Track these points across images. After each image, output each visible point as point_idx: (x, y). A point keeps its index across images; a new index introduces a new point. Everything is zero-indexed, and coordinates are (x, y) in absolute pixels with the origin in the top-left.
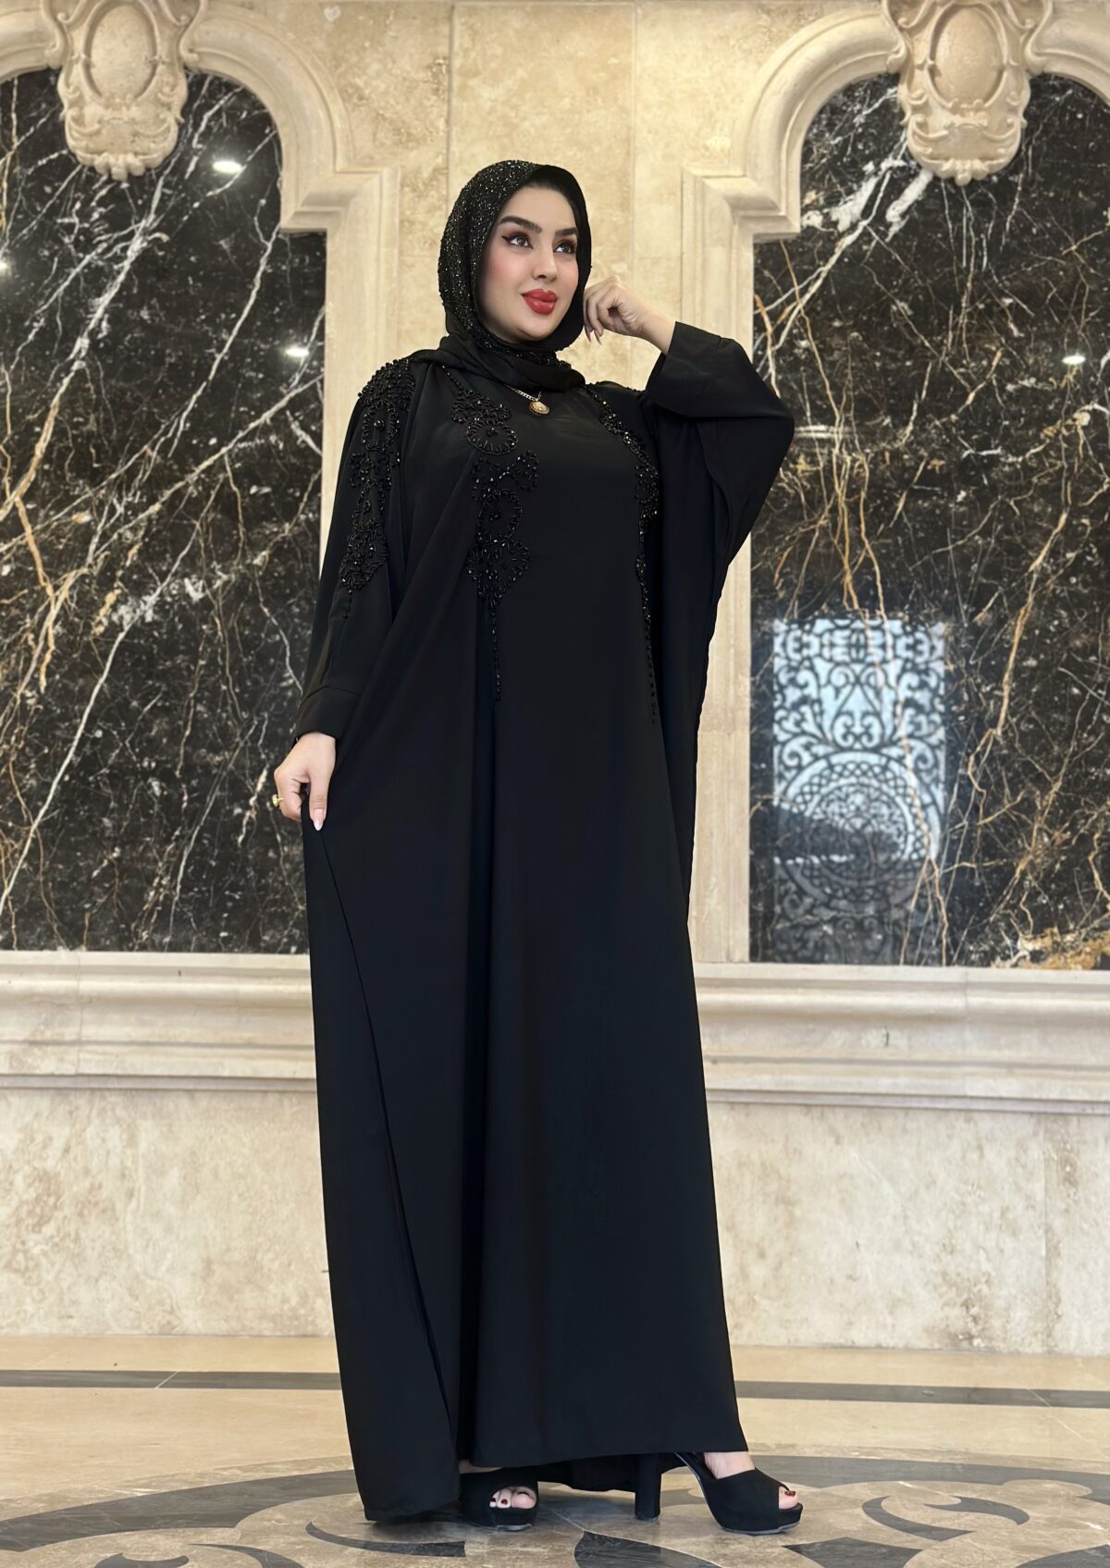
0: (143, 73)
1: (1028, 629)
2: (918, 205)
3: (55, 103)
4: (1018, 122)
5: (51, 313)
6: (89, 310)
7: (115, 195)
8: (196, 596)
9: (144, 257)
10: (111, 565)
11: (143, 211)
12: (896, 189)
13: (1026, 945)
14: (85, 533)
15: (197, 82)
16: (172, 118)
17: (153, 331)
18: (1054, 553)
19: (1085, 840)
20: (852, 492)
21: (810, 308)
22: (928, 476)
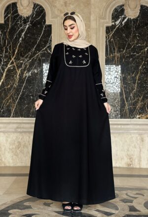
0: (28, 3)
1: (139, 77)
2: (126, 22)
3: (17, 7)
4: (139, 11)
5: (17, 35)
6: (21, 34)
7: (24, 20)
8: (36, 72)
9: (28, 28)
10: (25, 68)
11: (28, 22)
12: (123, 20)
13: (138, 116)
14: (22, 63)
15: (35, 5)
16: (32, 9)
17: (30, 37)
18: (142, 66)
19: (145, 104)
20: (118, 59)
21: (113, 35)
22: (127, 57)
